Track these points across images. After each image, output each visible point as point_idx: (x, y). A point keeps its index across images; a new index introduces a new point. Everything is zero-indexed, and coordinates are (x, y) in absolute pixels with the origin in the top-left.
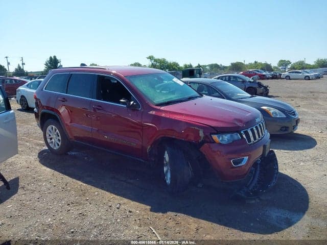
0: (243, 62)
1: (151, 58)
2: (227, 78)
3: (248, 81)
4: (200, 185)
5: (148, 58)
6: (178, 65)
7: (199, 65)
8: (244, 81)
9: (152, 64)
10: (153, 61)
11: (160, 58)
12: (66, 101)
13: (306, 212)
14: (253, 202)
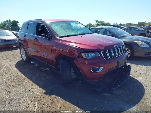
0: (145, 22)
1: (96, 21)
2: (130, 28)
3: (141, 30)
4: (80, 82)
5: (95, 21)
6: (110, 24)
7: (121, 24)
8: (139, 30)
9: (97, 24)
10: (97, 23)
11: (101, 21)
12: (26, 36)
13: (137, 105)
14: (106, 94)
